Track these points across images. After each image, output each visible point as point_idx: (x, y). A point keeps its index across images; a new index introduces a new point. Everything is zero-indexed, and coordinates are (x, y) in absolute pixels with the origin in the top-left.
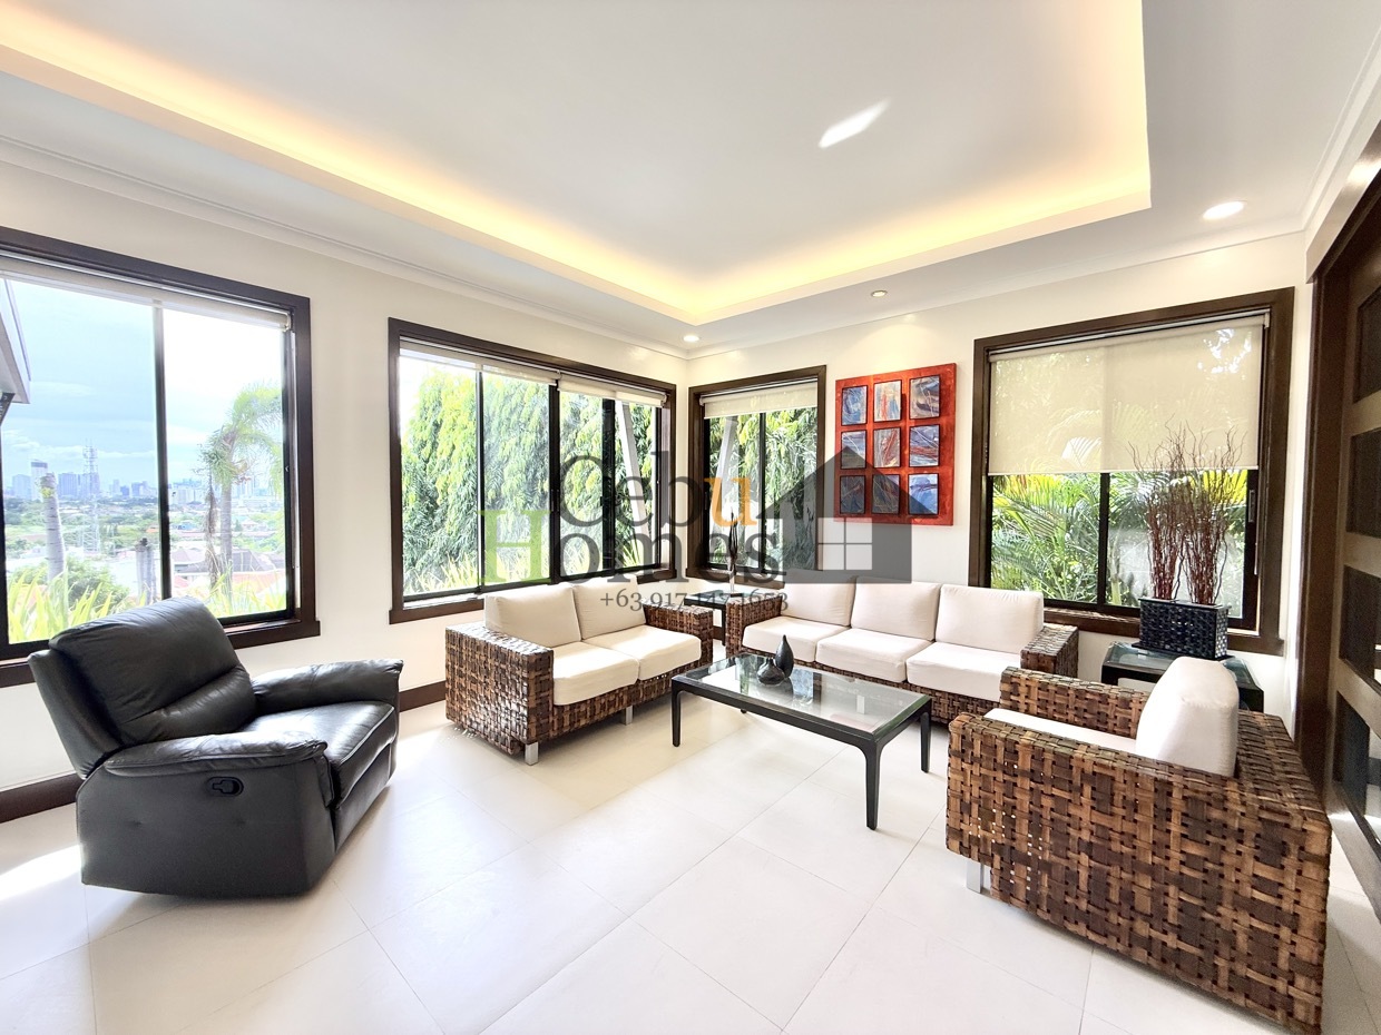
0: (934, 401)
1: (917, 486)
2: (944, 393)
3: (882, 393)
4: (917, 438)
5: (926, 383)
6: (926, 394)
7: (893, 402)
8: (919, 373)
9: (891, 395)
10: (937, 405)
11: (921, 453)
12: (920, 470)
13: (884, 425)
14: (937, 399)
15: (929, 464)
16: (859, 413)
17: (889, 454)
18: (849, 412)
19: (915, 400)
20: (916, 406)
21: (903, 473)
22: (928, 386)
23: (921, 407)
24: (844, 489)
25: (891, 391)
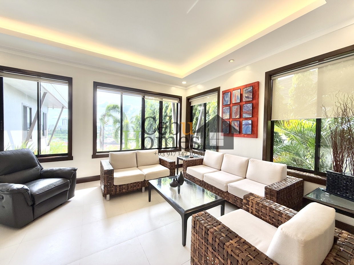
0: (250, 95)
1: (245, 124)
2: (254, 92)
3: (235, 94)
4: (245, 108)
5: (248, 89)
6: (248, 93)
7: (238, 96)
8: (246, 86)
9: (237, 94)
10: (251, 96)
11: (246, 113)
12: (247, 119)
13: (235, 104)
14: (252, 94)
15: (249, 117)
16: (228, 101)
17: (236, 113)
18: (225, 101)
19: (245, 95)
20: (245, 97)
21: (241, 120)
22: (249, 90)
23: (246, 97)
24: (223, 125)
25: (237, 93)
